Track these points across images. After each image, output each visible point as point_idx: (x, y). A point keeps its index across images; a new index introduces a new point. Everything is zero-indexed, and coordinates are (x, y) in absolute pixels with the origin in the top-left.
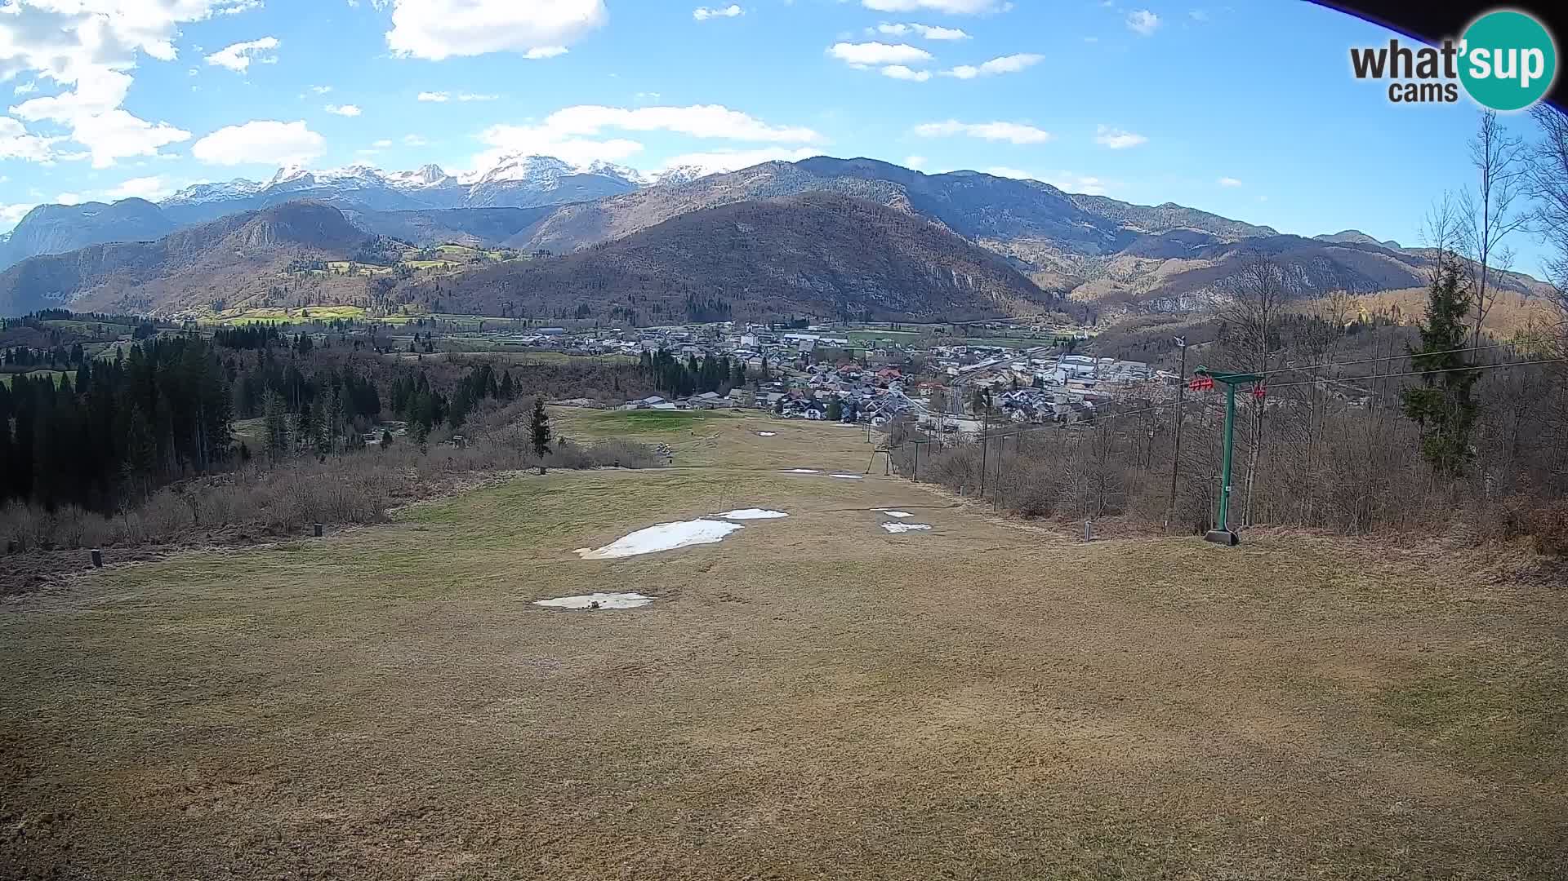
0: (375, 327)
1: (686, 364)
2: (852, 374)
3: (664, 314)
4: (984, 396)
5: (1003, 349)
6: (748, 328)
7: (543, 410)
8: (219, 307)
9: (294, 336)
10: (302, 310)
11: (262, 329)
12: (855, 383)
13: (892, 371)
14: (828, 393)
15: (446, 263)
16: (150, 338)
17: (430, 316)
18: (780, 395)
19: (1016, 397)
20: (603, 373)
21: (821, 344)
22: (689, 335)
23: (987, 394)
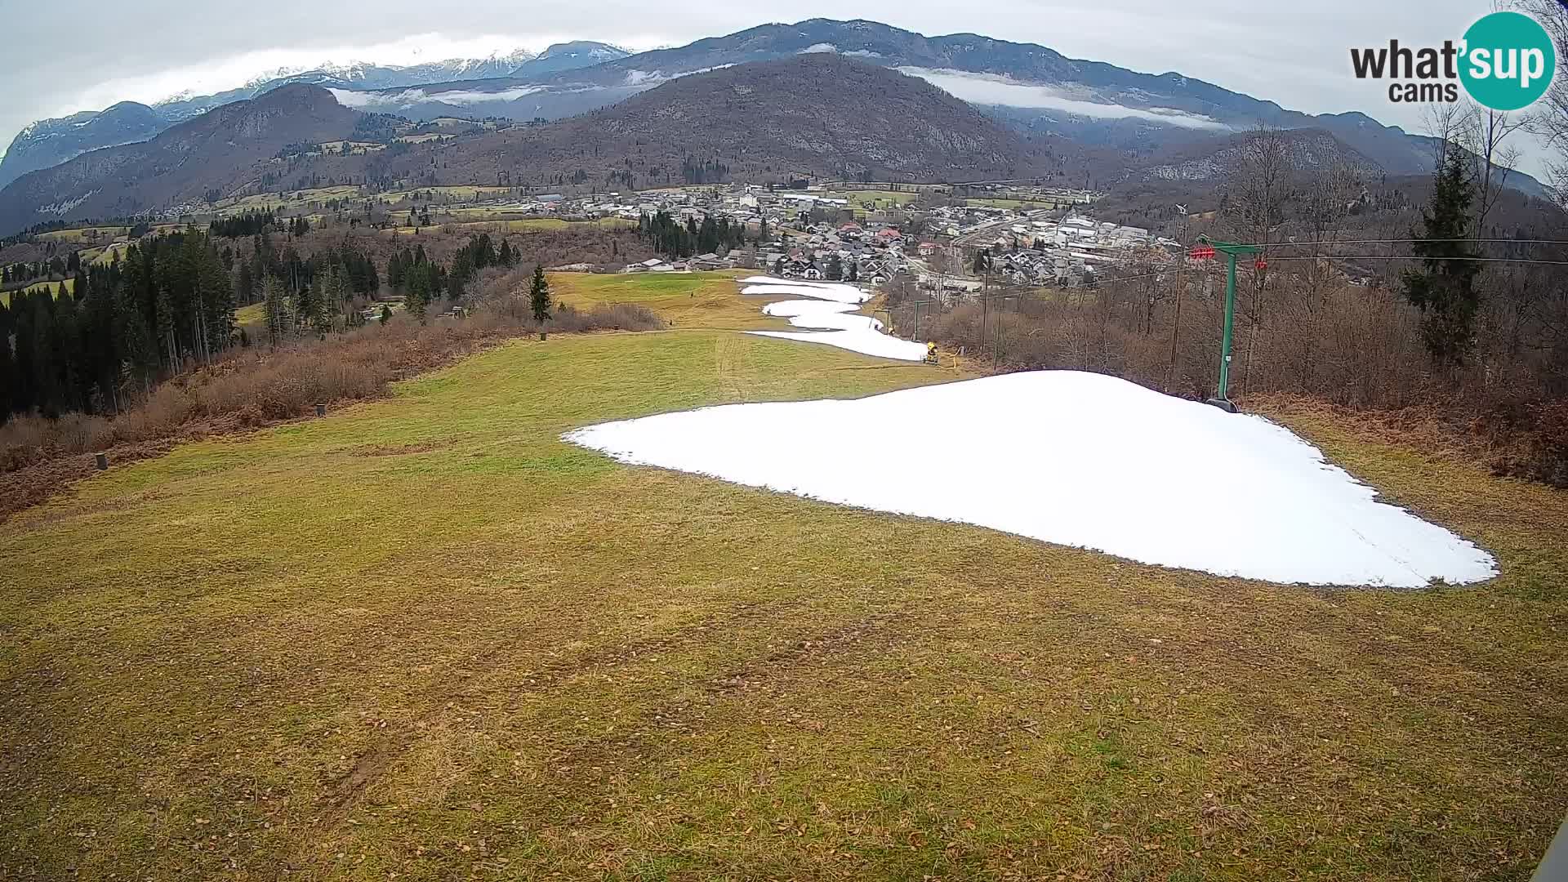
0: (371, 204)
1: (685, 226)
2: (851, 234)
3: (662, 176)
4: (985, 257)
5: (1004, 211)
6: (747, 188)
7: (543, 277)
8: (212, 198)
9: (289, 219)
10: (297, 193)
11: (258, 216)
12: (855, 242)
13: (892, 232)
14: (828, 253)
15: (440, 136)
16: (144, 237)
17: (427, 189)
18: (779, 256)
19: (1016, 259)
20: (601, 237)
21: (820, 205)
22: (688, 197)
23: (988, 255)
